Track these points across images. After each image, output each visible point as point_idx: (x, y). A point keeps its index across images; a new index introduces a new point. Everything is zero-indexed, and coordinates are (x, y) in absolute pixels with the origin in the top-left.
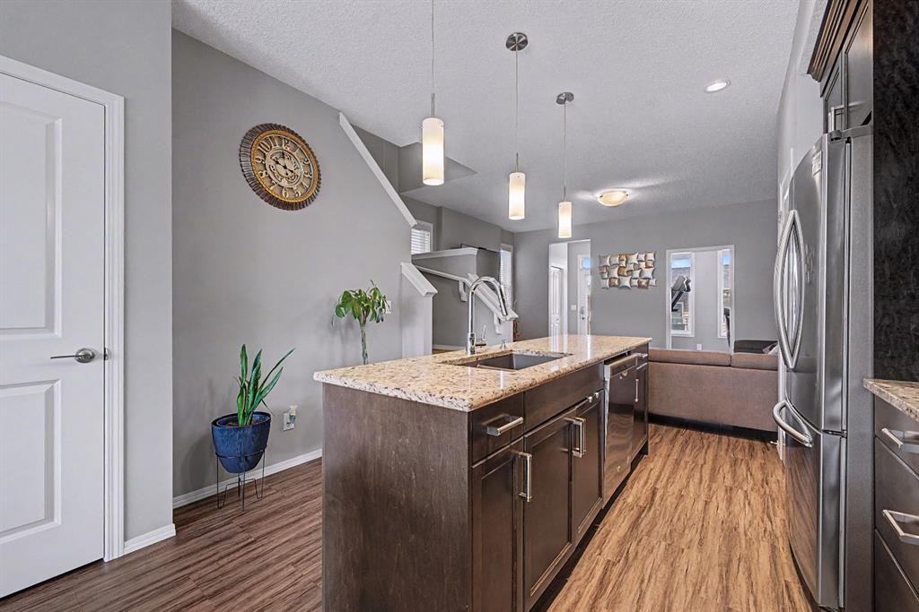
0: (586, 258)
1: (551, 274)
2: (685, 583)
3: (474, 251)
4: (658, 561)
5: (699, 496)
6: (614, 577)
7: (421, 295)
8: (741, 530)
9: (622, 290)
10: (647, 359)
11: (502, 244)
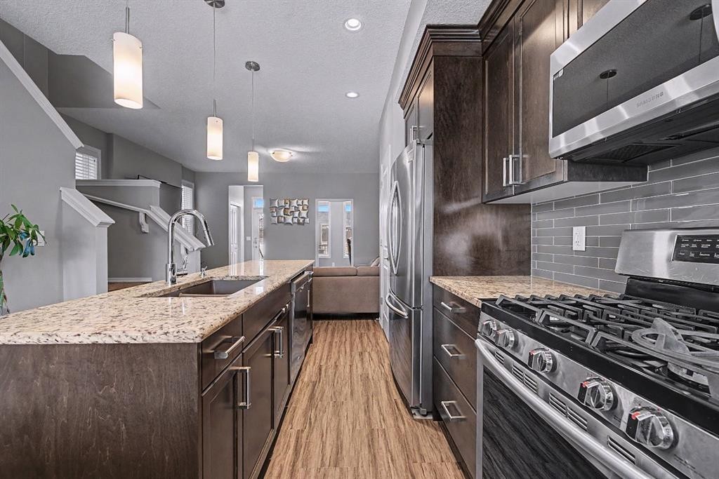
0: (260, 199)
1: (230, 211)
2: (347, 424)
3: (158, 184)
4: (330, 416)
5: (346, 363)
6: (304, 440)
7: (93, 226)
8: (370, 377)
9: (286, 226)
10: (313, 276)
11: (183, 181)
